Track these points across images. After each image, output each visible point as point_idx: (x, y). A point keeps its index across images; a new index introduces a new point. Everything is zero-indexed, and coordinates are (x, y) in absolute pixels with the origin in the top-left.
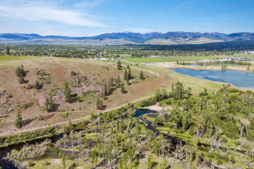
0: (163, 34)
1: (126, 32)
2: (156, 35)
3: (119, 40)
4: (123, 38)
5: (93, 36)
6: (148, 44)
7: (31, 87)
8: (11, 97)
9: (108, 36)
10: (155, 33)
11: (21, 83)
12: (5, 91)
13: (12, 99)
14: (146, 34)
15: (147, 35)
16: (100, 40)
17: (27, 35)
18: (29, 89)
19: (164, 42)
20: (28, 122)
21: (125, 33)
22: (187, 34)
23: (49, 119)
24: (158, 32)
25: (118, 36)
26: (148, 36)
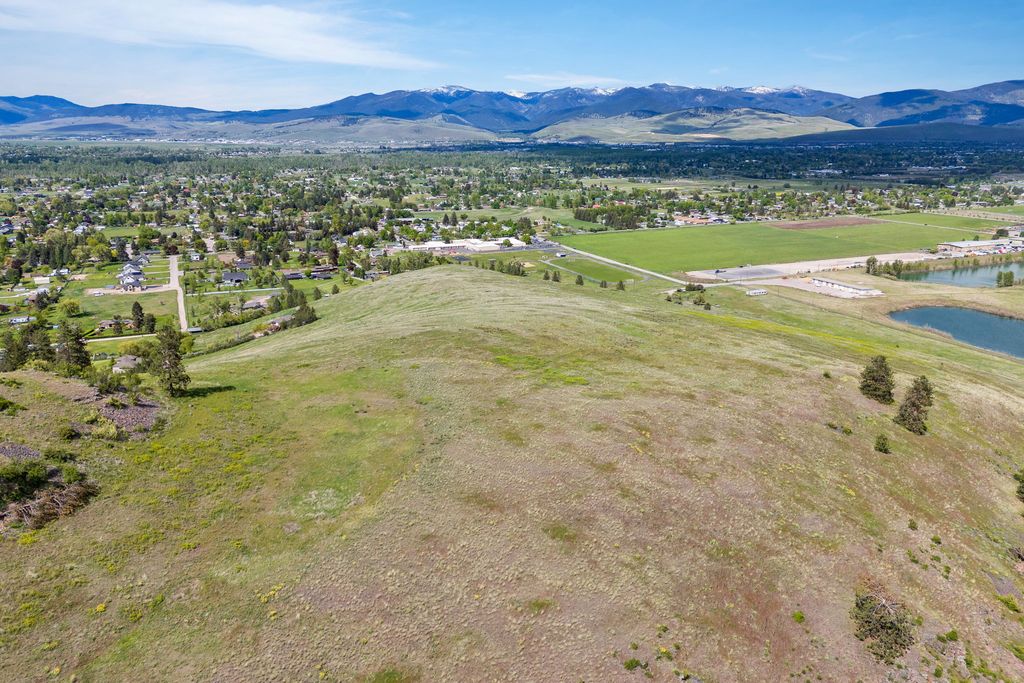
0: (601, 96)
1: (449, 88)
2: (572, 104)
3: (427, 125)
4: (440, 117)
5: (308, 106)
6: (553, 141)
9: (374, 104)
10: (567, 94)
14: (529, 94)
15: (534, 99)
16: (343, 125)
17: (12, 100)
19: (618, 131)
21: (445, 91)
22: (700, 98)
24: (582, 90)
25: (415, 108)
26: (542, 107)
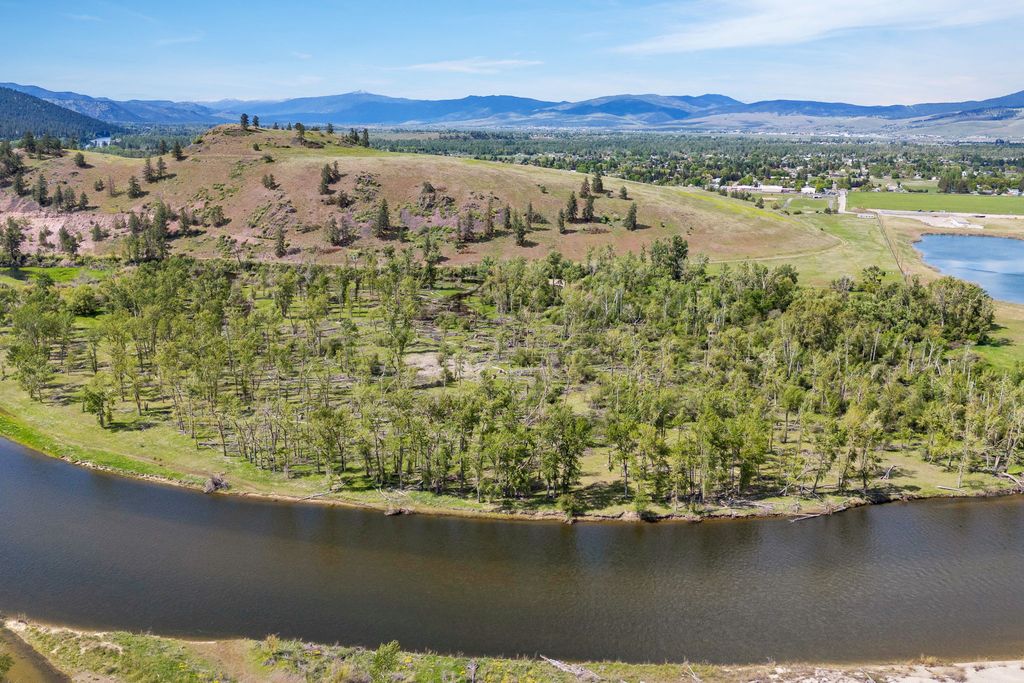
7: (332, 202)
8: (293, 211)
11: (322, 194)
12: (289, 202)
13: (294, 215)
18: (328, 204)
20: (295, 251)
23: (326, 255)
